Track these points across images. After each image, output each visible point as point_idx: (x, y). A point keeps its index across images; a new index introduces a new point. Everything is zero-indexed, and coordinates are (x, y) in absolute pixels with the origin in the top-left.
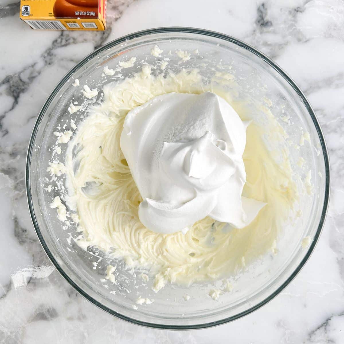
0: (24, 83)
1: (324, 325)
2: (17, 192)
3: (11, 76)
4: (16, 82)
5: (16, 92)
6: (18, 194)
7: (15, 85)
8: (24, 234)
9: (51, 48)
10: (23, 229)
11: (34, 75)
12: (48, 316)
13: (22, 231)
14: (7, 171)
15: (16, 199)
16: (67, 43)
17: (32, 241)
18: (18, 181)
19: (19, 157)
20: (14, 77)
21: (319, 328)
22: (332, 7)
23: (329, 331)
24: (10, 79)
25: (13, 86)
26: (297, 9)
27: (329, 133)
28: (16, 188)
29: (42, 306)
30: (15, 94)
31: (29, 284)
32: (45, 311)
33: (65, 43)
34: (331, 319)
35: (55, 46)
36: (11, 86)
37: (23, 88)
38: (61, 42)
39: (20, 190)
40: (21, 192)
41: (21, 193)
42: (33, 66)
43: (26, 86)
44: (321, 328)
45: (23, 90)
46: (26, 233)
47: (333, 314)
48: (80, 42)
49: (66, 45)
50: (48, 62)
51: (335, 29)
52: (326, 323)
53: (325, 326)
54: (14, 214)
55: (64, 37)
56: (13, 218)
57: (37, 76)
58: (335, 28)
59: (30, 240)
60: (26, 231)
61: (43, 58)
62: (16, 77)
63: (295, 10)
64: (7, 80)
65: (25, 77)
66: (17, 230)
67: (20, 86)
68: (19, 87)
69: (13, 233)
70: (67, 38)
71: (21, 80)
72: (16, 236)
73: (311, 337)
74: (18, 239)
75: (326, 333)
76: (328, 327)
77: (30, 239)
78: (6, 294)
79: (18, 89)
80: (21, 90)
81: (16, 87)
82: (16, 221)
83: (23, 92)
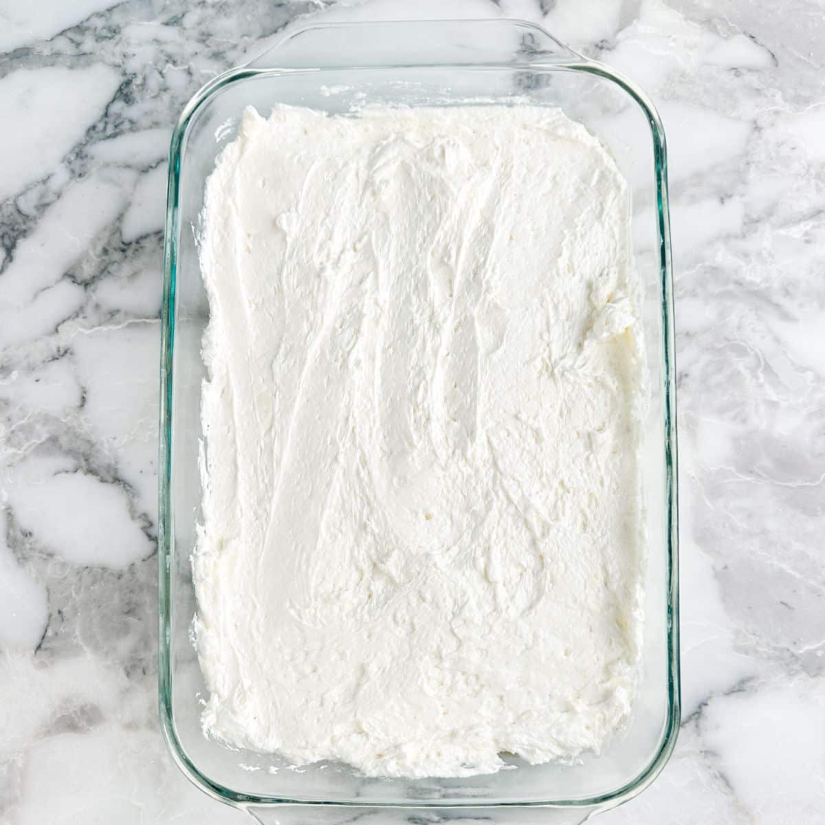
0: (26, 217)
1: (693, 717)
2: (11, 451)
4: (8, 217)
5: (9, 237)
6: (14, 455)
7: (7, 221)
8: (26, 540)
9: (84, 143)
10: (25, 531)
11: (46, 200)
12: (83, 723)
13: (23, 534)
15: (9, 466)
16: (117, 130)
17: (45, 556)
18: (13, 427)
19: (15, 375)
20: (4, 206)
22: (674, 36)
23: (706, 730)
25: (3, 224)
26: (600, 44)
27: (680, 298)
28: (9, 441)
29: (67, 701)
30: (7, 242)
31: (38, 652)
32: (75, 712)
33: (113, 132)
34: (709, 702)
35: (91, 137)
37: (24, 227)
38: (105, 129)
39: (19, 445)
40: (19, 449)
41: (20, 452)
42: (44, 182)
43: (31, 224)
44: (687, 725)
45: (25, 231)
46: (32, 540)
47: (711, 692)
48: (145, 129)
49: (114, 136)
50: (78, 171)
51: (680, 82)
53: (697, 719)
54: (5, 498)
55: (111, 119)
56: (3, 508)
57: (54, 202)
58: (683, 80)
59: (40, 555)
60: (30, 534)
61: (66, 163)
62: (8, 205)
63: (597, 46)
65: (27, 205)
66: (11, 532)
67: (17, 223)
68: (16, 227)
69: (4, 540)
70: (118, 122)
71: (19, 211)
72: (9, 546)
74: (14, 552)
75: (699, 735)
76: (702, 723)
77: (41, 552)
79: (13, 230)
80: (20, 233)
81: (8, 225)
82: (9, 514)
83: (24, 237)
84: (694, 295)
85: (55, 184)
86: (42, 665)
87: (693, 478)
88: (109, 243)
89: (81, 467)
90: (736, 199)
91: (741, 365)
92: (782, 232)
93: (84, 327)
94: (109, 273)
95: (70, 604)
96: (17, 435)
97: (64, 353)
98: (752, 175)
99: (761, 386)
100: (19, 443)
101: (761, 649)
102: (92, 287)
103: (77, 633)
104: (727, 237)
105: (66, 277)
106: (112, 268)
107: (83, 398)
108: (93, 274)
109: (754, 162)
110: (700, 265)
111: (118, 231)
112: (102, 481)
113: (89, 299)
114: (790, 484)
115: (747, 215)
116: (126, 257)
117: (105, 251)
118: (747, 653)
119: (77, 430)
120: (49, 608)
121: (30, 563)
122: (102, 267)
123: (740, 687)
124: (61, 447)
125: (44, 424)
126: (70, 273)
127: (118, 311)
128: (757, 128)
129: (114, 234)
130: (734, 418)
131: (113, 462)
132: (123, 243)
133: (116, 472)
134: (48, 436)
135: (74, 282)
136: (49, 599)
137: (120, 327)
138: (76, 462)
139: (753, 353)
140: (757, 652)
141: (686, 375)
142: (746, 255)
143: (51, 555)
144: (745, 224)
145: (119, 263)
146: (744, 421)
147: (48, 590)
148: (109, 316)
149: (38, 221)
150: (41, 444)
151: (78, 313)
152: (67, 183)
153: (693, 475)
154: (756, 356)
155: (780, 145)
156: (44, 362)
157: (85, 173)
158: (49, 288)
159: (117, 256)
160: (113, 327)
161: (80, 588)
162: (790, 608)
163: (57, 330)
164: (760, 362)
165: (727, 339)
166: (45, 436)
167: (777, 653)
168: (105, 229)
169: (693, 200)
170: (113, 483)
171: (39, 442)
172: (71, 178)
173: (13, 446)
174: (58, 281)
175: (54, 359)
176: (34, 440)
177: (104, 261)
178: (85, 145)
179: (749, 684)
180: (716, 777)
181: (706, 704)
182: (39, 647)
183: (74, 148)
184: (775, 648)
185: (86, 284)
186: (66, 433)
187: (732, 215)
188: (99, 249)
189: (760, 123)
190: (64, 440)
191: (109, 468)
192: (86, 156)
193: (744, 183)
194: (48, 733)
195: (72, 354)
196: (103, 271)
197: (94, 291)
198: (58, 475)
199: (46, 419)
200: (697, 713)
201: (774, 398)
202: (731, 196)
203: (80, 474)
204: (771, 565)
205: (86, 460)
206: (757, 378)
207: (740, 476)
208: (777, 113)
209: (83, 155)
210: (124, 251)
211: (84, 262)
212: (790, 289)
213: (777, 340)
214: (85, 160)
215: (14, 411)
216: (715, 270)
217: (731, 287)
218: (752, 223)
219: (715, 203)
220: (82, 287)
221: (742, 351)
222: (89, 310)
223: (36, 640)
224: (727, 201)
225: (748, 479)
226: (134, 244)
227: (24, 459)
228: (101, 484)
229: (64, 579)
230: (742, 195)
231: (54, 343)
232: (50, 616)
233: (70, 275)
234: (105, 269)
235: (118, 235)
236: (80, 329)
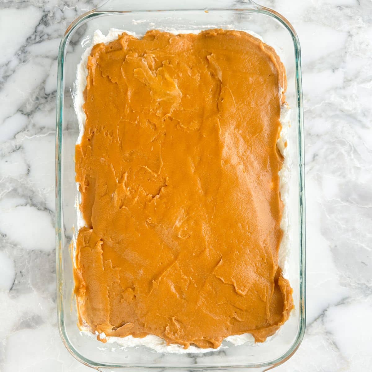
84: (320, 116)
85: (12, 66)
86: (13, 297)
87: (320, 204)
88: (39, 95)
89: (29, 203)
90: (340, 70)
91: (343, 150)
92: (362, 86)
93: (27, 135)
94: (39, 109)
95: (25, 268)
97: (19, 148)
98: (348, 58)
99: (352, 160)
101: (352, 284)
102: (31, 116)
103: (29, 282)
104: (336, 88)
105: (19, 111)
106: (41, 107)
107: (29, 170)
108: (31, 110)
109: (349, 52)
110: (323, 102)
111: (43, 88)
112: (39, 209)
113: (30, 122)
114: (366, 206)
115: (345, 78)
116: (47, 101)
117: (37, 98)
118: (345, 286)
119: (26, 185)
120: (15, 270)
121: (6, 249)
122: (36, 106)
123: (343, 302)
124: (18, 194)
125: (10, 183)
126: (20, 110)
127: (44, 127)
128: (350, 35)
129: (41, 90)
130: (340, 175)
131: (44, 200)
132: (46, 94)
133: (45, 205)
135: (22, 114)
136: (15, 266)
137: (45, 135)
138: (26, 200)
139: (348, 144)
140: (350, 285)
141: (317, 155)
142: (345, 97)
143: (15, 245)
144: (344, 82)
145: (44, 104)
146: (344, 177)
147: (15, 262)
148: (40, 130)
149: (4, 84)
150: (9, 192)
151: (25, 129)
152: (18, 65)
154: (350, 146)
155: (361, 43)
156: (9, 153)
157: (26, 60)
158: (10, 117)
159: (43, 101)
160: (42, 136)
161: (30, 261)
162: (366, 265)
163: (15, 137)
164: (351, 148)
165: (336, 138)
166: (11, 189)
167: (360, 286)
168: (37, 88)
169: (320, 71)
170: (44, 210)
171: (8, 191)
172: (19, 63)
174: (15, 114)
175: (14, 151)
176: (5, 191)
177: (36, 103)
178: (26, 47)
179: (346, 301)
180: (331, 344)
181: (326, 310)
182: (11, 289)
183: (20, 49)
184: (358, 284)
185: (28, 115)
186: (21, 187)
187: (338, 78)
188: (34, 97)
189: (351, 33)
190: (20, 190)
191: (42, 203)
192: (27, 52)
193: (344, 62)
194: (17, 329)
195: (22, 148)
196: (36, 108)
197: (32, 118)
198: (17, 207)
199: (11, 180)
200: (322, 314)
201: (359, 166)
202: (338, 68)
203: (28, 206)
204: (357, 245)
205: (31, 199)
206: (350, 156)
207: (342, 203)
208: (360, 28)
209: (25, 51)
210: (46, 98)
211: (27, 104)
212: (366, 113)
213: (360, 138)
214: (26, 54)
216: (330, 104)
217: (338, 112)
218: (348, 81)
219: (330, 72)
220: (26, 116)
221: (343, 143)
222: (30, 127)
223: (9, 285)
224: (336, 71)
225: (346, 204)
226: (51, 95)
227: (1, 200)
228: (38, 211)
229: (22, 256)
230: (343, 68)
231: (14, 143)
232: (16, 274)
233: (21, 110)
234: (37, 107)
235: (43, 90)
236: (26, 137)
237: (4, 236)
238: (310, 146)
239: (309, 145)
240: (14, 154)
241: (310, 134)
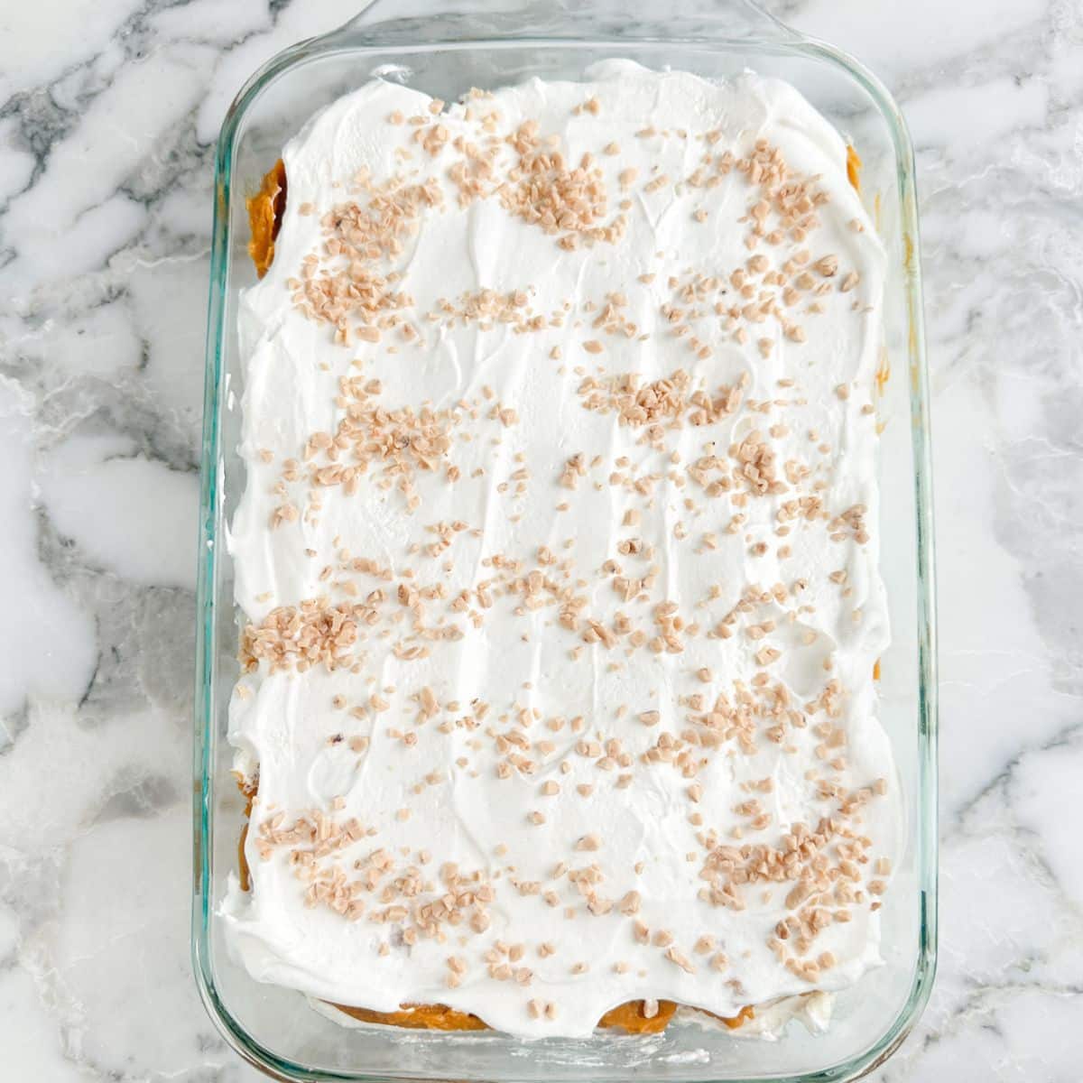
0: (64, 112)
1: (1000, 780)
2: (44, 428)
3: (23, 94)
4: (40, 111)
5: (41, 139)
6: (49, 433)
7: (36, 117)
8: (66, 551)
9: (144, 11)
10: (65, 538)
11: (93, 89)
12: (146, 803)
13: (62, 543)
14: (14, 368)
15: (42, 449)
17: (93, 573)
18: (48, 396)
19: (49, 324)
20: (33, 98)
21: (985, 791)
23: (1018, 799)
24: (23, 103)
25: (32, 121)
27: (966, 210)
28: (41, 415)
29: (123, 773)
30: (39, 146)
31: (84, 706)
32: (136, 788)
34: (1021, 760)
35: (153, 5)
36: (26, 121)
37: (61, 125)
39: (56, 421)
40: (56, 426)
41: (56, 430)
42: (89, 64)
43: (71, 121)
44: (992, 792)
45: (63, 131)
46: (75, 550)
47: (1023, 746)
50: (135, 50)
52: (1005, 776)
53: (1004, 784)
54: (36, 492)
56: (33, 507)
57: (102, 90)
59: (86, 571)
60: (72, 542)
61: (119, 39)
62: (38, 95)
64: (15, 107)
65: (65, 95)
66: (45, 540)
67: (52, 121)
68: (50, 126)
69: (35, 551)
71: (54, 105)
72: (41, 560)
73: (961, 820)
74: (50, 567)
75: (1008, 805)
76: (1012, 788)
78: (12, 740)
79: (46, 129)
80: (56, 133)
81: (39, 123)
82: (42, 515)
83: (62, 138)
84: (984, 205)
85: (105, 67)
86: (89, 725)
87: (993, 453)
88: (180, 145)
89: (143, 450)
90: (1037, 78)
91: (1051, 301)
93: (144, 258)
94: (180, 185)
95: (127, 638)
96: (53, 408)
97: (118, 294)
98: (1058, 46)
99: (1078, 328)
100: (56, 418)
102: (157, 205)
103: (139, 678)
104: (1026, 130)
105: (120, 192)
106: (183, 179)
107: (145, 355)
108: (156, 188)
109: (1059, 30)
110: (991, 166)
111: (191, 128)
112: (173, 468)
113: (151, 221)
115: (1051, 101)
116: (203, 163)
117: (174, 156)
118: (1070, 691)
119: (136, 399)
120: (98, 645)
121: (72, 583)
122: (170, 177)
123: (1063, 738)
124: (114, 422)
125: (91, 392)
126: (125, 187)
127: (192, 236)
129: (185, 132)
130: (1045, 371)
131: (187, 443)
132: (199, 145)
133: (191, 456)
134: (96, 408)
135: (131, 198)
136: (98, 633)
137: (198, 256)
138: (134, 442)
139: (1066, 284)
141: (979, 314)
142: (1052, 154)
143: (100, 571)
144: (1050, 112)
145: (193, 171)
146: (1058, 376)
147: (98, 620)
148: (179, 243)
149: (82, 117)
150: (86, 419)
151: (137, 239)
152: (122, 65)
153: (992, 449)
154: (1071, 287)
156: (90, 307)
157: (146, 51)
158: (95, 206)
159: (190, 162)
160: (187, 259)
161: (143, 616)
163: (107, 264)
164: (1076, 296)
165: (1031, 266)
166: (91, 409)
168: (174, 126)
169: (979, 81)
170: (188, 470)
171: (83, 416)
172: (126, 59)
173: (46, 422)
174: (109, 198)
175: (104, 302)
176: (77, 414)
177: (172, 169)
178: (145, 14)
179: (1073, 735)
180: (1033, 864)
181: (1016, 763)
182: (84, 699)
183: (129, 19)
185: (148, 201)
186: (122, 403)
187: (1031, 101)
188: (166, 153)
190: (118, 414)
191: (181, 451)
192: (147, 29)
193: (1048, 58)
194: (97, 819)
195: (128, 295)
196: (170, 183)
197: (158, 210)
198: (111, 462)
199: (93, 384)
200: (1005, 775)
202: (1030, 75)
203: (141, 461)
205: (150, 440)
206: (1073, 317)
207: (1055, 449)
209: (142, 27)
210: (199, 155)
211: (145, 171)
214: (146, 34)
215: (48, 375)
216: (1011, 174)
217: (1033, 196)
218: (1059, 111)
219: (1009, 84)
220: (142, 206)
221: (1052, 282)
222: (152, 237)
223: (79, 690)
224: (1024, 82)
225: (1067, 454)
226: (214, 146)
227: (62, 440)
228: (172, 472)
229: (121, 602)
230: (1045, 74)
231: (103, 281)
232: (100, 656)
233: (126, 190)
234: (174, 179)
235: (191, 134)
236: (140, 261)
237: (66, 545)
238: (959, 289)
239: (955, 286)
240: (104, 313)
241: (956, 256)
